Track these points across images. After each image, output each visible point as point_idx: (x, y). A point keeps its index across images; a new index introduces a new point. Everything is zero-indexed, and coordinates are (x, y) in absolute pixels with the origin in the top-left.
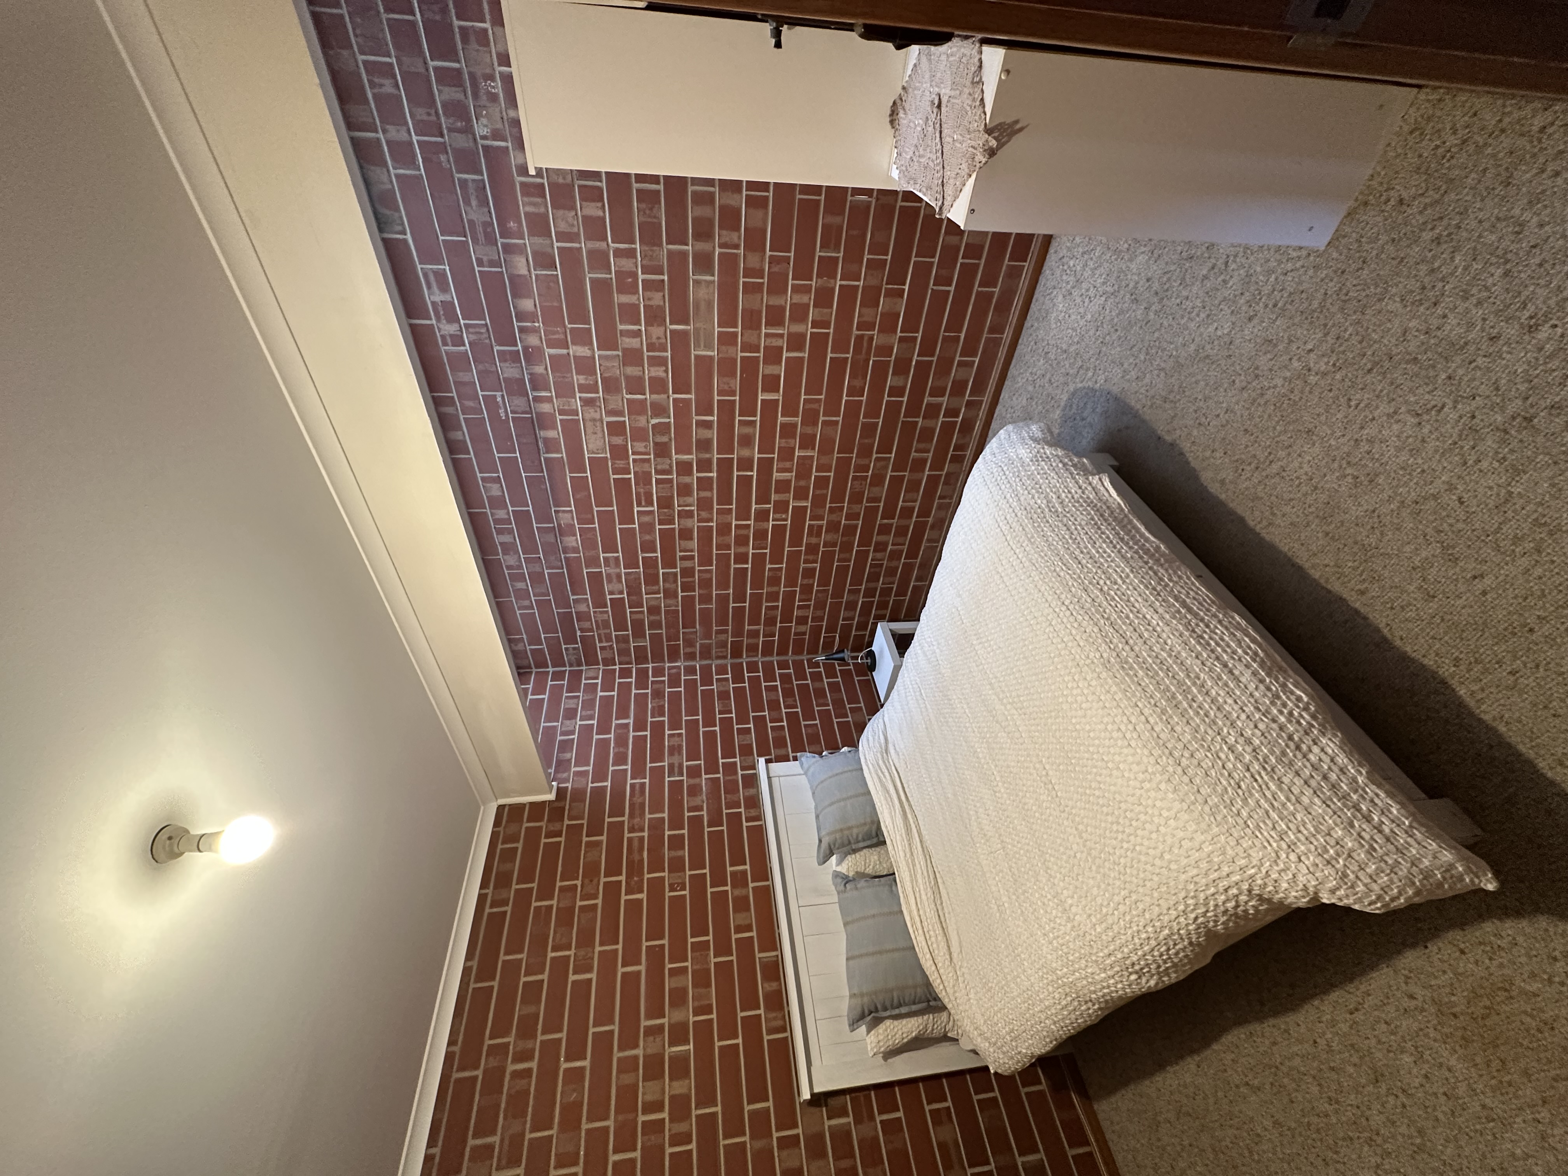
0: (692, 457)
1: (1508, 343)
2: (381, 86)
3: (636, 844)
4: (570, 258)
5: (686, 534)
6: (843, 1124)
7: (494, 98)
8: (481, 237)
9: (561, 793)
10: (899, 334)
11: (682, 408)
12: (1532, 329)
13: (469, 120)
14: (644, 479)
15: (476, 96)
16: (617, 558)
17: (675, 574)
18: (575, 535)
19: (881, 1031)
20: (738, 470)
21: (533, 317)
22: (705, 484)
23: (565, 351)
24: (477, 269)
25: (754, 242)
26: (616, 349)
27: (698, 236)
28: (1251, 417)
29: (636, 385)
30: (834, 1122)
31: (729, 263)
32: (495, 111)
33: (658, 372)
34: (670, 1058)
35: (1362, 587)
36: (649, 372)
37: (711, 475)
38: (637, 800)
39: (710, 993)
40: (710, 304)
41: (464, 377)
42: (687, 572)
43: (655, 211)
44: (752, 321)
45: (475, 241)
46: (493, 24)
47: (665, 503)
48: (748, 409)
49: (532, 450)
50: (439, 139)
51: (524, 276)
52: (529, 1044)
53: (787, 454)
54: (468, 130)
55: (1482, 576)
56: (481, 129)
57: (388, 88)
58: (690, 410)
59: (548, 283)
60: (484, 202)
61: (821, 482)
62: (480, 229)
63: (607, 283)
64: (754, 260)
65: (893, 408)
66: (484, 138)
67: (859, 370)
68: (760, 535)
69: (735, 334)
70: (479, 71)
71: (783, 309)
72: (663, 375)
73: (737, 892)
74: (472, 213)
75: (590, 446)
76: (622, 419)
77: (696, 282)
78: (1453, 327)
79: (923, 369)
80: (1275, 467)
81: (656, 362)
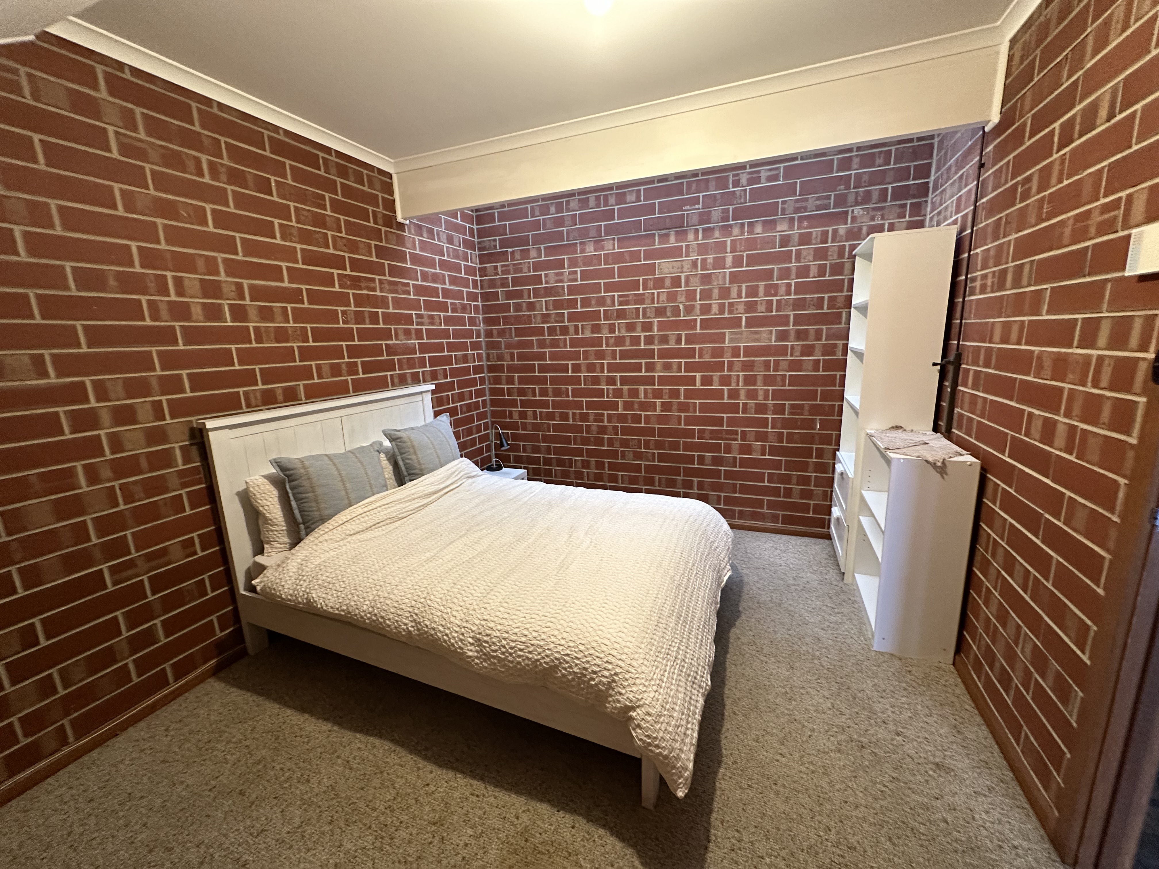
0: (655, 331)
1: (886, 728)
2: (879, 157)
3: (372, 285)
4: (787, 257)
5: (596, 328)
6: (176, 460)
7: (873, 219)
8: (798, 205)
9: (401, 226)
10: (738, 456)
11: (690, 324)
12: (898, 734)
13: (861, 204)
14: (640, 299)
15: (874, 209)
16: (576, 280)
17: (563, 322)
18: (595, 250)
19: (268, 487)
20: (646, 363)
21: (750, 232)
22: (636, 340)
23: (729, 250)
24: (780, 200)
25: (795, 365)
26: (730, 283)
27: (798, 332)
28: (779, 642)
29: (706, 295)
30: (178, 453)
31: (782, 351)
32: (866, 219)
33: (715, 309)
34: (220, 304)
35: (737, 712)
36: (715, 304)
37: (642, 344)
38: (400, 288)
39: (271, 342)
40: (758, 340)
41: (712, 184)
42: (565, 330)
43: (812, 307)
44: (747, 366)
45: (796, 201)
46: (908, 222)
47: (621, 314)
48: (689, 367)
49: (662, 225)
50: (852, 186)
51: (775, 228)
52: (224, 177)
53: (658, 394)
54: (857, 203)
55: (784, 757)
56: (858, 210)
57: (879, 161)
58: (688, 329)
59: (771, 242)
60: (818, 208)
61: (637, 419)
62: (803, 204)
63: (772, 279)
64: (784, 365)
65: (690, 459)
66: (853, 211)
67: (715, 434)
68: (596, 380)
69: (739, 356)
70: (885, 212)
71: (755, 385)
72: (713, 312)
73: (344, 367)
74: (812, 201)
75: (664, 264)
76: (683, 285)
77: (771, 331)
78: (877, 707)
79: (717, 474)
80: (764, 659)
81: (722, 307)
